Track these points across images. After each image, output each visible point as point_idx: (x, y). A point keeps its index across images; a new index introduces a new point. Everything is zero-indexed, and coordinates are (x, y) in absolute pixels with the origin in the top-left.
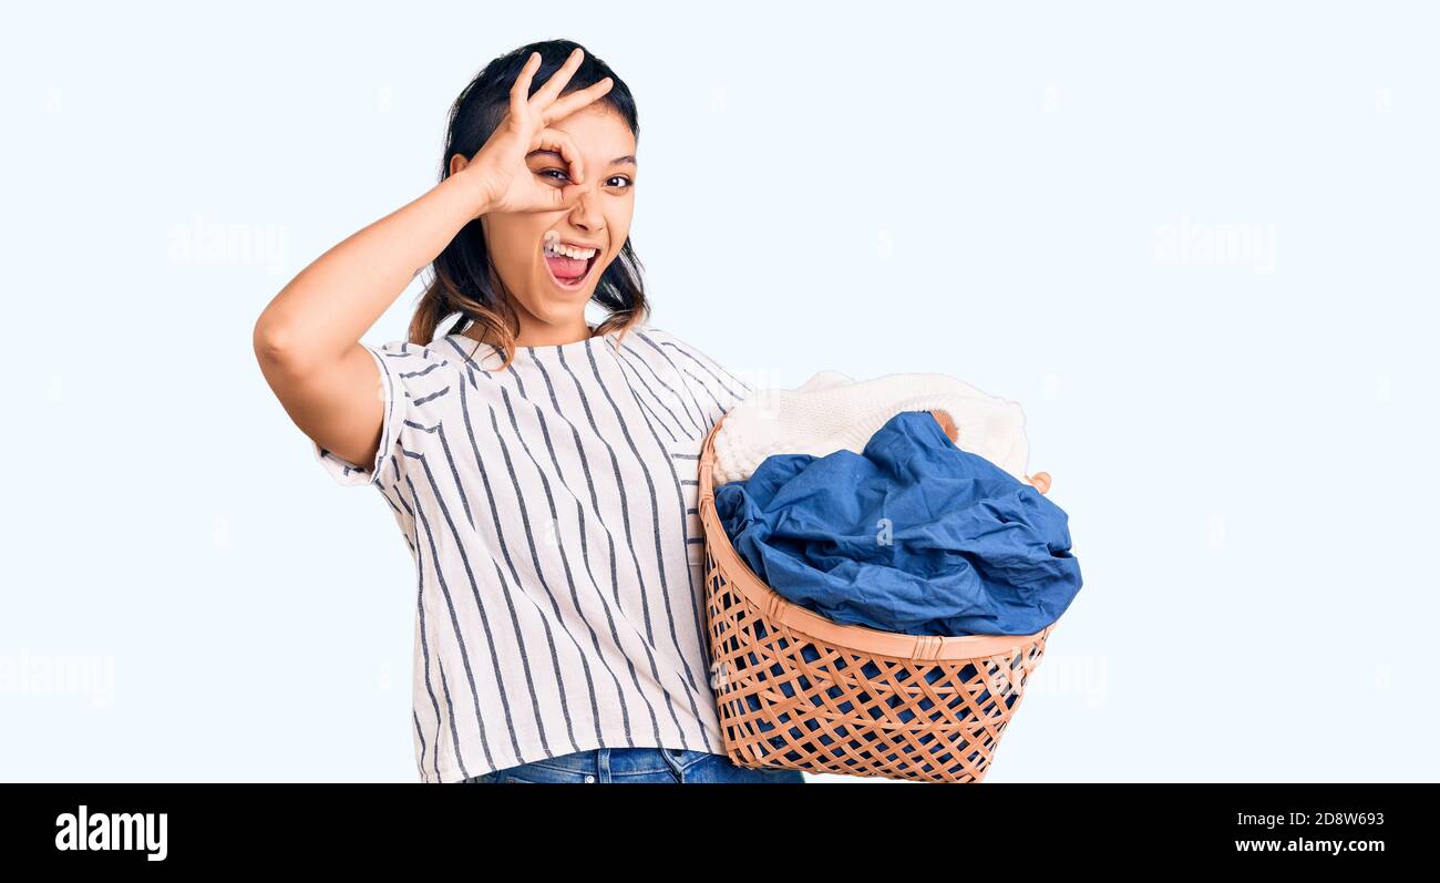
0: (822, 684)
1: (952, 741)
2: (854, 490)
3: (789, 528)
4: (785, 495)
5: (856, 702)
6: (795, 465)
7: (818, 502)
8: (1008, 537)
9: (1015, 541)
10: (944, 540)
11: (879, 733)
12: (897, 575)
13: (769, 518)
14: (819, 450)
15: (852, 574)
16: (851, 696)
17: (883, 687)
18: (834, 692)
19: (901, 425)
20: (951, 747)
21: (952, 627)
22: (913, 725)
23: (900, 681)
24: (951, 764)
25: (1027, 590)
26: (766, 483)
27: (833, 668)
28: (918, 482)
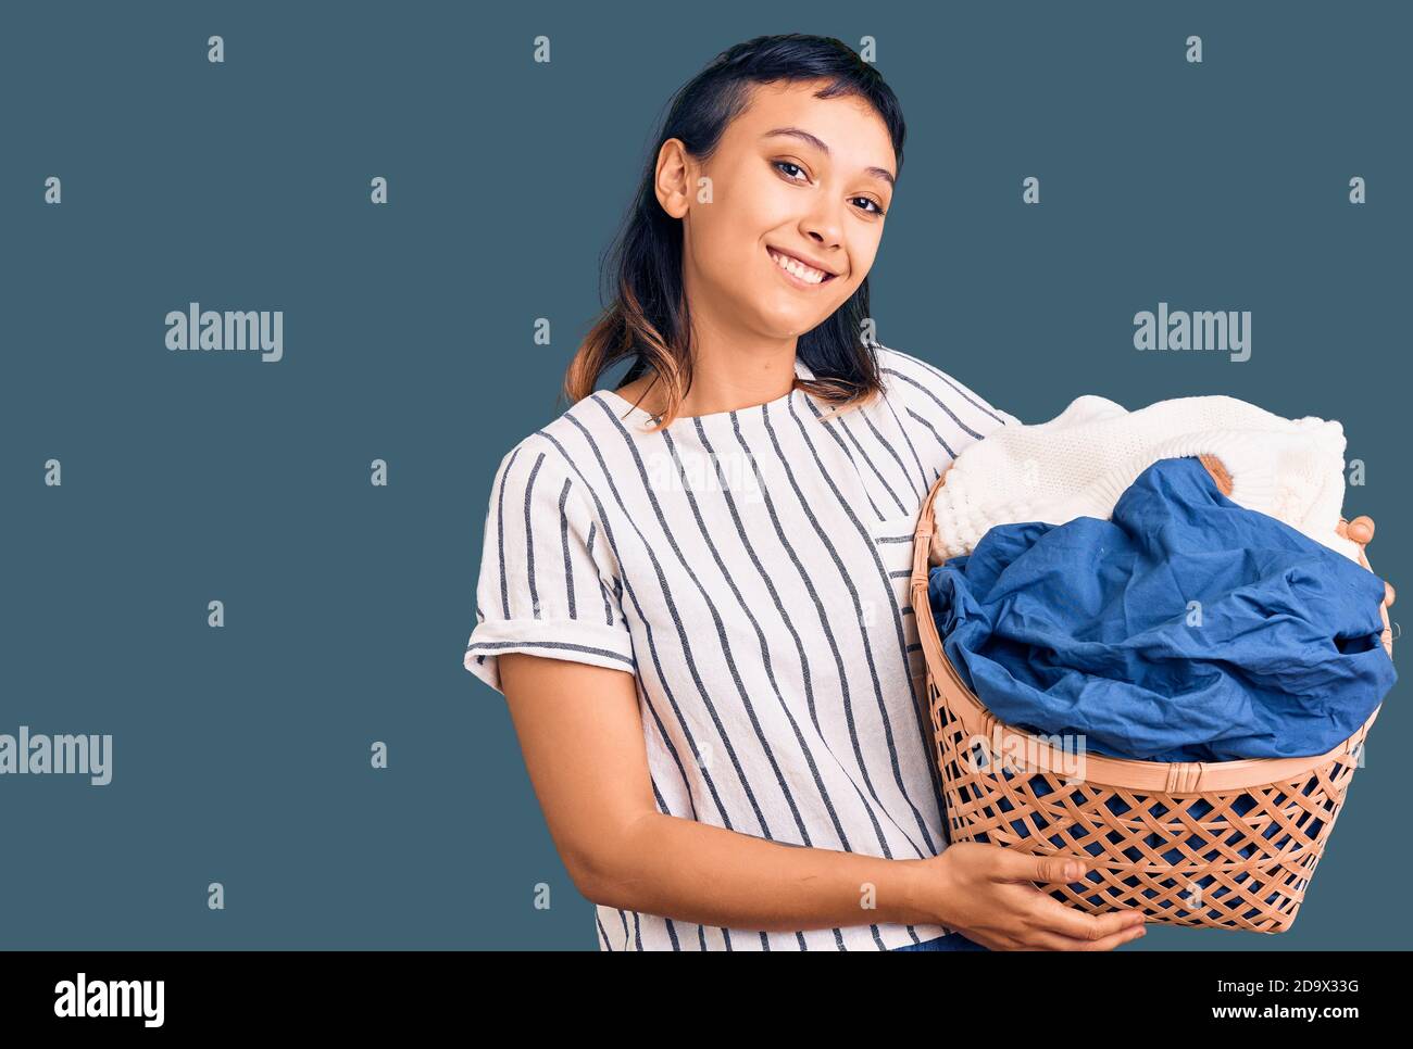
0: (1061, 822)
1: (1240, 882)
2: (1095, 572)
3: (1011, 627)
4: (1009, 579)
5: (1106, 843)
6: (1026, 536)
7: (1048, 588)
8: (1273, 634)
9: (1282, 638)
10: (1187, 648)
11: (1142, 877)
12: (1132, 694)
13: (987, 611)
14: (1056, 517)
15: (1075, 692)
16: (1100, 836)
17: (1137, 825)
18: (1077, 831)
19: (1155, 481)
20: (1241, 890)
21: (1215, 750)
22: (1184, 867)
23: (1157, 817)
24: (1243, 909)
25: (1310, 697)
26: (990, 561)
27: (1070, 803)
28: (1168, 561)
